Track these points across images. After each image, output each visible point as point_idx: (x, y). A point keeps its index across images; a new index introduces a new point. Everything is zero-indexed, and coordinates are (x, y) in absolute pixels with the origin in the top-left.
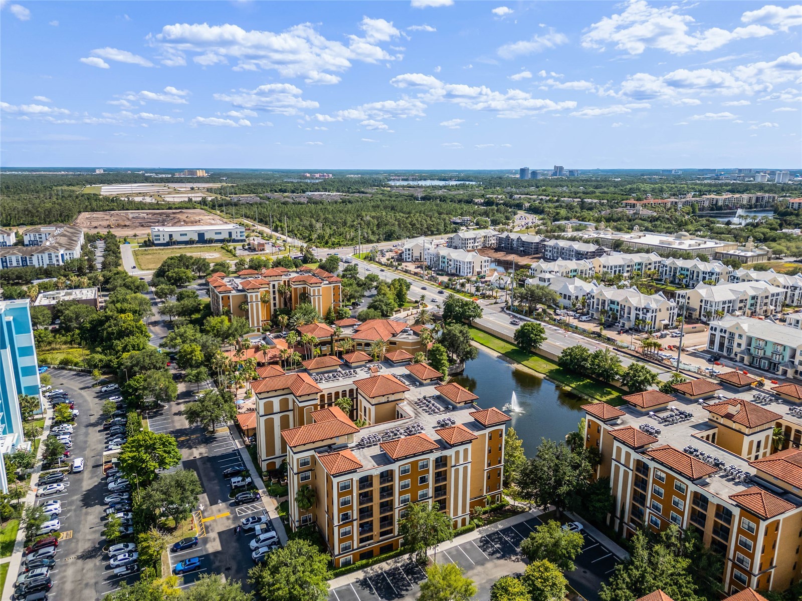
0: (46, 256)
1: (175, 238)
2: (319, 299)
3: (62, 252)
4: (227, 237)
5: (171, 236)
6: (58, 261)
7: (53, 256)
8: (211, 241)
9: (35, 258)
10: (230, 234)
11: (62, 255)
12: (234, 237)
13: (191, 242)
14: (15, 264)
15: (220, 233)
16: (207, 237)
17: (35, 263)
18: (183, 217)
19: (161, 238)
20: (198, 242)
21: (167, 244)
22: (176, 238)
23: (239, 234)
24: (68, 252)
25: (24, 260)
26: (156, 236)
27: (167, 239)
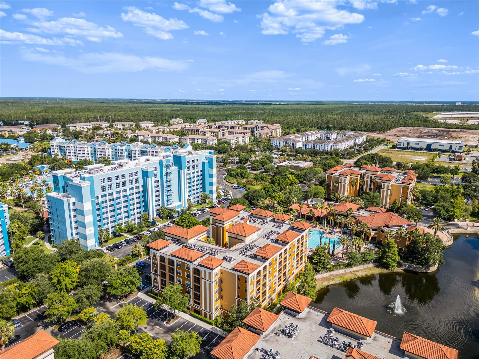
0: (323, 145)
1: (410, 145)
2: (387, 192)
3: (331, 144)
4: (448, 148)
5: (408, 144)
6: (327, 148)
7: (326, 146)
8: (435, 150)
9: (318, 146)
10: (451, 147)
11: (331, 146)
12: (453, 149)
13: (421, 149)
14: (310, 147)
15: (443, 146)
16: (433, 147)
17: (318, 148)
18: (455, 134)
19: (402, 144)
20: (425, 150)
21: (405, 148)
22: (412, 145)
23: (458, 148)
24: (334, 145)
25: (314, 146)
26: (399, 143)
27: (406, 145)
